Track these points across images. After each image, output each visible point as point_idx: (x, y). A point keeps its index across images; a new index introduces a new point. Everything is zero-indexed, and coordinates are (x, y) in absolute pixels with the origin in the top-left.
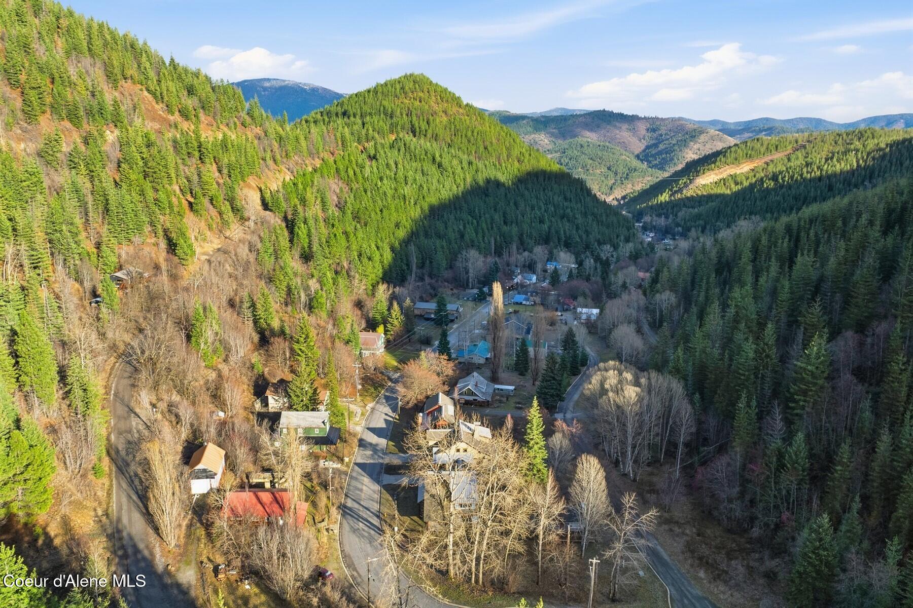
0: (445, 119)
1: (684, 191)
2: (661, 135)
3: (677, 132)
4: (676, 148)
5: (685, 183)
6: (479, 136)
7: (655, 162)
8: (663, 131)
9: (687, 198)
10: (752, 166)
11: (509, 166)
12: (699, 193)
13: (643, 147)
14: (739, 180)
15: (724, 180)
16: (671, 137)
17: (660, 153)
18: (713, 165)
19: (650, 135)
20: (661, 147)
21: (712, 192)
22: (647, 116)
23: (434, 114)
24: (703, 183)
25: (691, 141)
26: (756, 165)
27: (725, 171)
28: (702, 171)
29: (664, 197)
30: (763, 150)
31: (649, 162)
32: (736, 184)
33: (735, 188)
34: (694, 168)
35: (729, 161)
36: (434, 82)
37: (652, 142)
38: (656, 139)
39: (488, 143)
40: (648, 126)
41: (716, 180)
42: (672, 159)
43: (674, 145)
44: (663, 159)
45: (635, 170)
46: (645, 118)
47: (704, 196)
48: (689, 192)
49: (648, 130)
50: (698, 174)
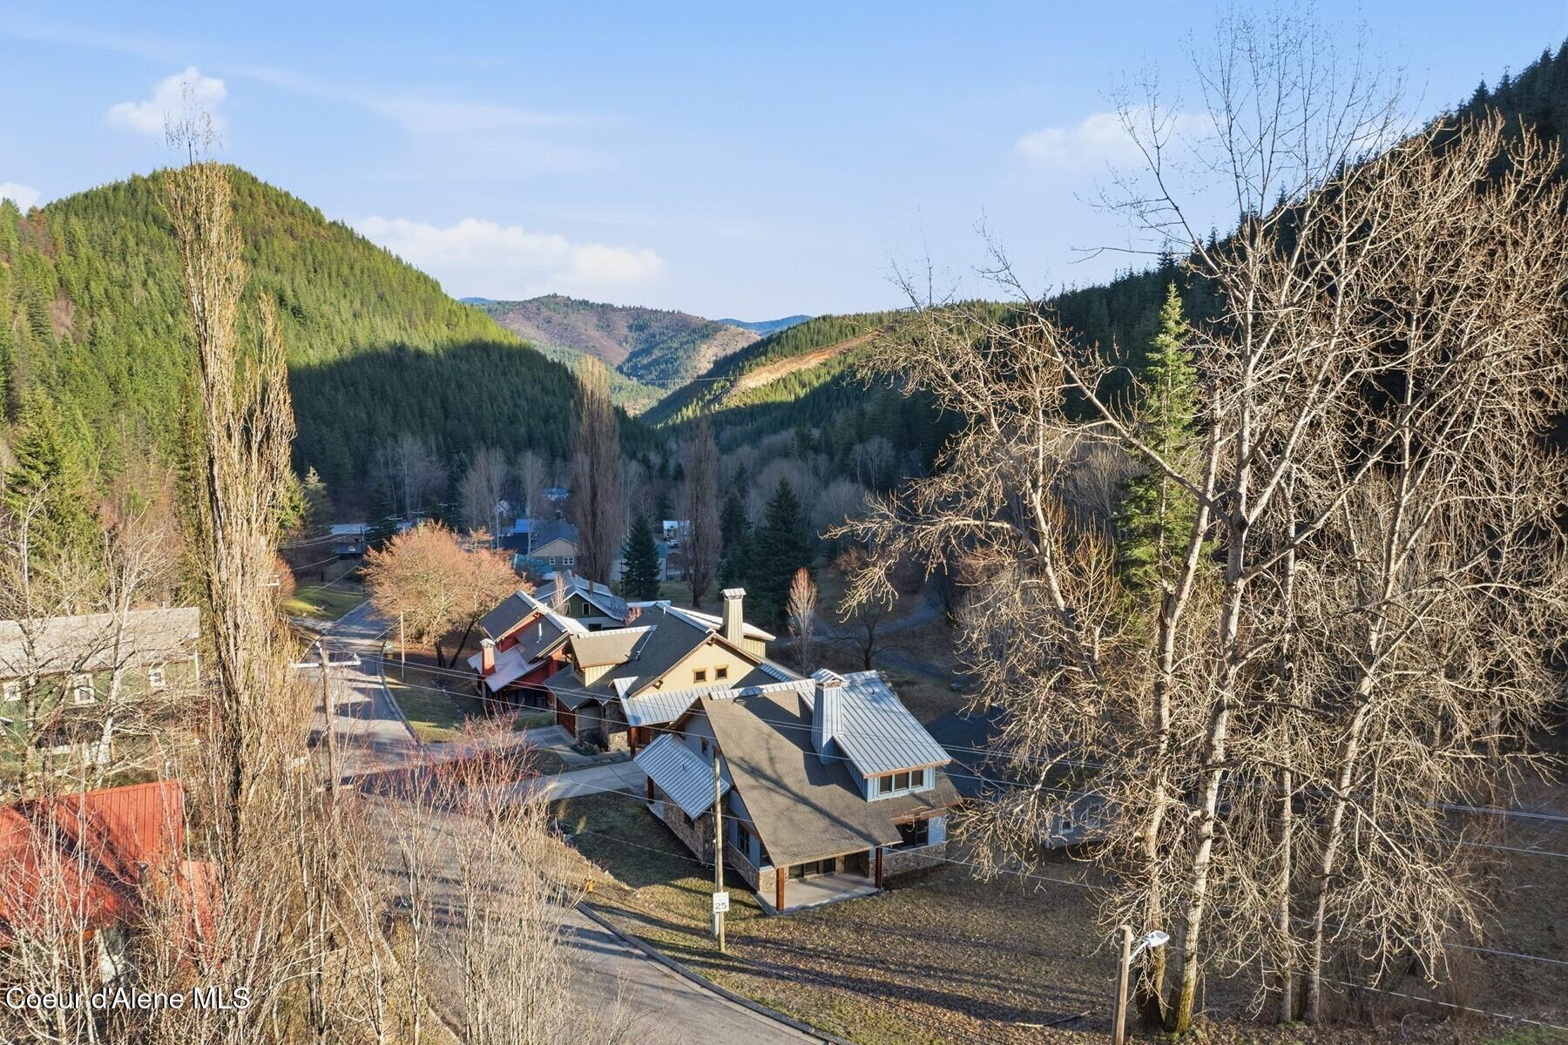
0: (292, 245)
1: (725, 400)
2: (654, 336)
3: (678, 331)
4: (681, 353)
5: (723, 387)
6: (366, 279)
7: (651, 377)
8: (655, 328)
9: (731, 411)
10: (822, 358)
11: (432, 331)
12: (749, 401)
13: (626, 355)
14: (806, 379)
15: (784, 380)
16: (671, 338)
17: (656, 362)
18: (763, 358)
19: (635, 335)
20: (657, 354)
21: (770, 400)
22: (627, 305)
23: (268, 232)
24: (752, 384)
25: (702, 342)
26: (827, 356)
27: (783, 366)
28: (747, 368)
29: (689, 412)
30: (834, 334)
31: (640, 377)
32: (803, 385)
33: (802, 393)
34: (731, 366)
35: (787, 350)
36: (261, 180)
37: (639, 347)
38: (646, 341)
39: (385, 289)
40: (631, 321)
41: (770, 381)
42: (677, 372)
43: (676, 349)
44: (662, 371)
45: (620, 388)
46: (623, 309)
47: (757, 406)
48: (732, 401)
49: (630, 327)
50: (741, 372)
